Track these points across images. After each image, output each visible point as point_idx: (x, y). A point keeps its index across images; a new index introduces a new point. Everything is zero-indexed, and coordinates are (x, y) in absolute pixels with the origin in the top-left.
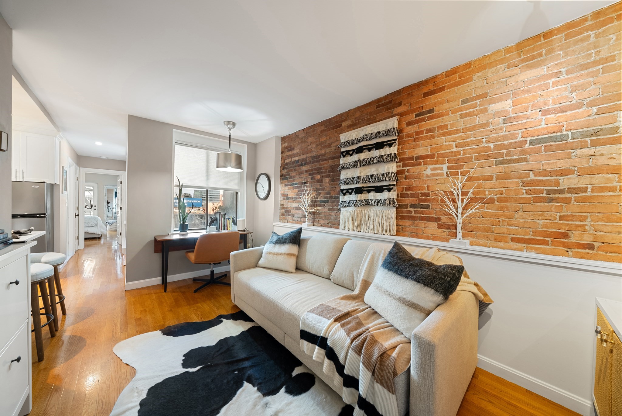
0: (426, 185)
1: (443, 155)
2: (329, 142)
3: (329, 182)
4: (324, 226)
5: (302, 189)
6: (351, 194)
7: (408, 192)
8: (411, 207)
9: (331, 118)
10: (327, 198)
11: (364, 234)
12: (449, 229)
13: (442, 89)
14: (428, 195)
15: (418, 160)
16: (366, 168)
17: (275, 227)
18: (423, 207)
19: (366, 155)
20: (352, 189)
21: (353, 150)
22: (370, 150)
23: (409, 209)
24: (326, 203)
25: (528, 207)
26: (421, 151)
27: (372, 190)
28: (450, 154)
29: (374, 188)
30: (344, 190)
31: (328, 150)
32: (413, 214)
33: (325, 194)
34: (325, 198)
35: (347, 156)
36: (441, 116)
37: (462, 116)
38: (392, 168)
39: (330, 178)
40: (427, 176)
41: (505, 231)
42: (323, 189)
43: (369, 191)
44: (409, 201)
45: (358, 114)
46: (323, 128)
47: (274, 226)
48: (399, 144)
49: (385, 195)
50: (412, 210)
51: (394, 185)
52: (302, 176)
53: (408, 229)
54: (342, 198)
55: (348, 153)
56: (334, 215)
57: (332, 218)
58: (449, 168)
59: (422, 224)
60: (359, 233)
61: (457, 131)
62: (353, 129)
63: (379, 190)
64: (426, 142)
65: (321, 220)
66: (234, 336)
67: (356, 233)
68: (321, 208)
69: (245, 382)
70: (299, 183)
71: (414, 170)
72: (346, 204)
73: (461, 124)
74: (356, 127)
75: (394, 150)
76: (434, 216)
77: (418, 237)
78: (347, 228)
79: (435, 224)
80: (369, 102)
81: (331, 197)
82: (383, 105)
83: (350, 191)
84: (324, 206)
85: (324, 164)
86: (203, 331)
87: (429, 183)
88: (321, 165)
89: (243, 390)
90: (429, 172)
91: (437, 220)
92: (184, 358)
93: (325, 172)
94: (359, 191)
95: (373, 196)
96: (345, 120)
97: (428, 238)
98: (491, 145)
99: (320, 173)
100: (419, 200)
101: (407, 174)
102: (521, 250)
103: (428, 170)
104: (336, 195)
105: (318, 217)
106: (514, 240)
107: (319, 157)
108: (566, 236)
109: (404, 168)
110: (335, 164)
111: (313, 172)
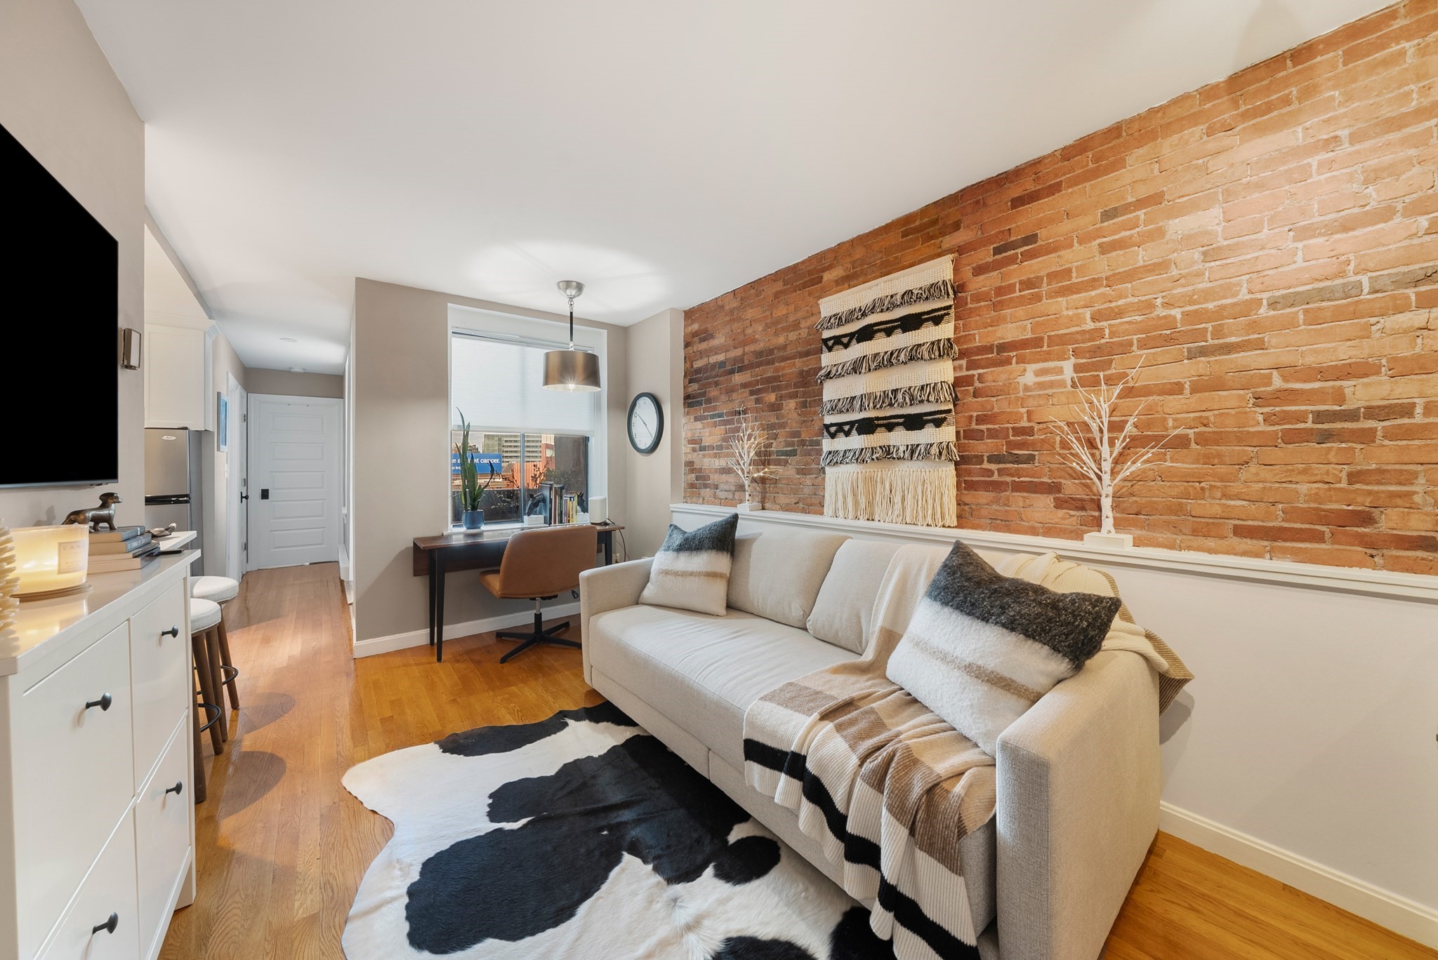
0: (1024, 410)
1: (1062, 340)
2: (795, 319)
3: (795, 409)
4: (787, 508)
5: (733, 426)
6: (847, 434)
7: (983, 427)
8: (990, 461)
9: (798, 264)
10: (792, 444)
11: (882, 525)
12: (1083, 509)
13: (1055, 189)
14: (1028, 431)
15: (1003, 352)
16: (882, 373)
17: (674, 514)
18: (1018, 460)
19: (881, 344)
20: (852, 423)
21: (851, 335)
22: (889, 332)
23: (986, 465)
24: (790, 456)
25: (1272, 454)
26: (1009, 332)
27: (898, 424)
28: (1079, 337)
29: (901, 420)
30: (832, 425)
31: (793, 336)
32: (996, 477)
33: (787, 437)
34: (788, 444)
35: (836, 347)
36: (1055, 250)
37: (1104, 249)
38: (944, 371)
39: (798, 400)
40: (1027, 388)
41: (1217, 510)
42: (783, 426)
43: (890, 428)
44: (984, 447)
45: (859, 253)
46: (779, 286)
47: (673, 511)
48: (957, 318)
49: (928, 435)
50: (993, 467)
51: (949, 411)
52: (734, 395)
53: (984, 512)
54: (827, 444)
55: (839, 342)
56: (810, 484)
57: (807, 491)
58: (1077, 368)
59: (1018, 499)
60: (870, 524)
61: (1094, 283)
62: (850, 287)
63: (915, 423)
64: (1020, 311)
65: (780, 495)
66: (596, 755)
67: (862, 523)
68: (780, 469)
69: (625, 854)
70: (729, 414)
71: (995, 376)
72: (837, 459)
73: (1102, 266)
74: (855, 281)
75: (946, 330)
76: (1045, 480)
77: (1009, 529)
78: (841, 513)
79: (1049, 500)
80: (884, 224)
81: (803, 443)
82: (917, 230)
83: (846, 428)
84: (786, 463)
85: (783, 368)
86: (528, 745)
87: (1031, 403)
88: (776, 370)
89: (623, 870)
90: (1029, 378)
91: (1053, 488)
92: (491, 801)
93: (788, 386)
94: (867, 427)
95: (900, 438)
96: (830, 267)
97: (1033, 531)
98: (1177, 313)
99: (774, 389)
100: (1009, 443)
101: (977, 384)
102: (1258, 555)
103: (1028, 375)
104: (815, 438)
105: (773, 488)
106: (1239, 531)
107: (771, 352)
108: (1366, 519)
109: (971, 372)
110: (810, 367)
111: (760, 387)
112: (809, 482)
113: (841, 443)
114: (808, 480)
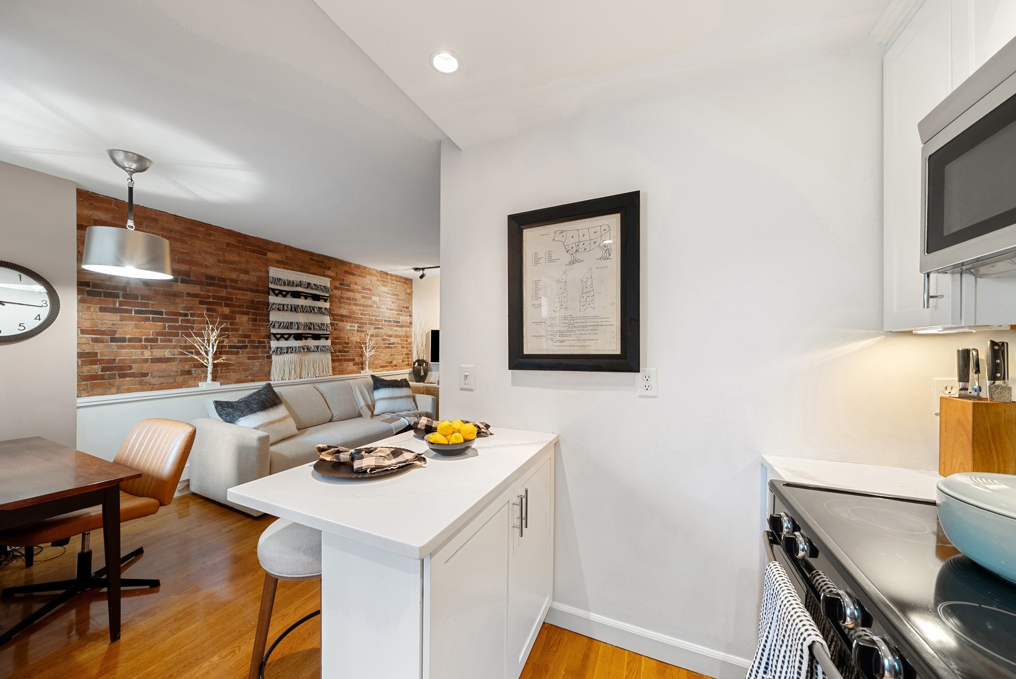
1: (355, 318)
4: (239, 381)
5: (177, 324)
6: (287, 339)
7: (337, 341)
8: (338, 352)
10: (244, 342)
12: (359, 365)
13: (354, 275)
14: (347, 343)
15: (343, 318)
16: (294, 314)
18: (345, 352)
19: (301, 302)
20: (290, 335)
21: (288, 292)
22: (306, 298)
23: (337, 354)
24: (241, 349)
25: (384, 351)
26: (344, 312)
27: (310, 337)
28: (358, 318)
29: (311, 335)
30: (277, 334)
32: (340, 358)
33: (240, 337)
34: (239, 342)
35: (280, 295)
36: (354, 292)
37: (363, 297)
38: (327, 320)
39: (250, 316)
40: (348, 330)
41: (378, 363)
42: (237, 330)
43: (306, 338)
44: (338, 347)
45: (290, 254)
46: (232, 241)
48: (330, 302)
49: (322, 342)
50: (339, 354)
51: (329, 334)
52: (178, 300)
53: (337, 369)
54: (274, 344)
55: (281, 293)
56: (258, 365)
57: (255, 369)
58: (358, 327)
59: (345, 364)
61: (360, 305)
62: (284, 268)
63: (316, 337)
64: (346, 307)
65: (231, 373)
68: (233, 357)
70: (167, 313)
71: (340, 324)
72: (280, 351)
73: (362, 301)
74: (287, 267)
75: (327, 305)
76: (351, 358)
77: (343, 374)
78: (286, 377)
79: (351, 364)
80: (302, 249)
81: (253, 342)
82: (316, 261)
83: (286, 336)
84: (238, 353)
87: (348, 335)
88: (230, 293)
90: (348, 328)
91: (353, 360)
93: (240, 306)
94: (298, 337)
95: (311, 343)
96: (272, 251)
97: (349, 373)
98: (373, 318)
99: (227, 305)
100: (343, 347)
101: (336, 326)
103: (348, 326)
104: (262, 340)
105: (225, 370)
106: (381, 367)
107: (224, 280)
108: (391, 362)
109: (334, 322)
110: (260, 300)
111: (211, 300)
112: (257, 364)
113: (283, 344)
114: (257, 363)
